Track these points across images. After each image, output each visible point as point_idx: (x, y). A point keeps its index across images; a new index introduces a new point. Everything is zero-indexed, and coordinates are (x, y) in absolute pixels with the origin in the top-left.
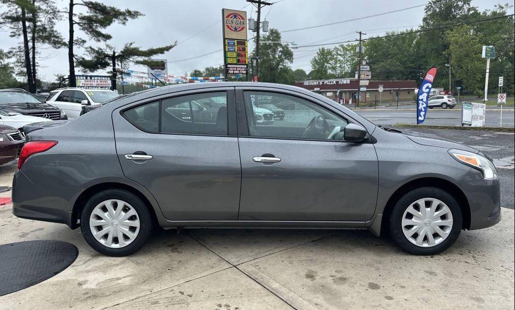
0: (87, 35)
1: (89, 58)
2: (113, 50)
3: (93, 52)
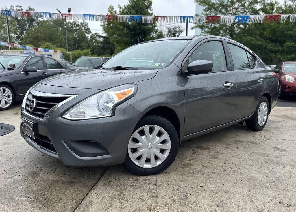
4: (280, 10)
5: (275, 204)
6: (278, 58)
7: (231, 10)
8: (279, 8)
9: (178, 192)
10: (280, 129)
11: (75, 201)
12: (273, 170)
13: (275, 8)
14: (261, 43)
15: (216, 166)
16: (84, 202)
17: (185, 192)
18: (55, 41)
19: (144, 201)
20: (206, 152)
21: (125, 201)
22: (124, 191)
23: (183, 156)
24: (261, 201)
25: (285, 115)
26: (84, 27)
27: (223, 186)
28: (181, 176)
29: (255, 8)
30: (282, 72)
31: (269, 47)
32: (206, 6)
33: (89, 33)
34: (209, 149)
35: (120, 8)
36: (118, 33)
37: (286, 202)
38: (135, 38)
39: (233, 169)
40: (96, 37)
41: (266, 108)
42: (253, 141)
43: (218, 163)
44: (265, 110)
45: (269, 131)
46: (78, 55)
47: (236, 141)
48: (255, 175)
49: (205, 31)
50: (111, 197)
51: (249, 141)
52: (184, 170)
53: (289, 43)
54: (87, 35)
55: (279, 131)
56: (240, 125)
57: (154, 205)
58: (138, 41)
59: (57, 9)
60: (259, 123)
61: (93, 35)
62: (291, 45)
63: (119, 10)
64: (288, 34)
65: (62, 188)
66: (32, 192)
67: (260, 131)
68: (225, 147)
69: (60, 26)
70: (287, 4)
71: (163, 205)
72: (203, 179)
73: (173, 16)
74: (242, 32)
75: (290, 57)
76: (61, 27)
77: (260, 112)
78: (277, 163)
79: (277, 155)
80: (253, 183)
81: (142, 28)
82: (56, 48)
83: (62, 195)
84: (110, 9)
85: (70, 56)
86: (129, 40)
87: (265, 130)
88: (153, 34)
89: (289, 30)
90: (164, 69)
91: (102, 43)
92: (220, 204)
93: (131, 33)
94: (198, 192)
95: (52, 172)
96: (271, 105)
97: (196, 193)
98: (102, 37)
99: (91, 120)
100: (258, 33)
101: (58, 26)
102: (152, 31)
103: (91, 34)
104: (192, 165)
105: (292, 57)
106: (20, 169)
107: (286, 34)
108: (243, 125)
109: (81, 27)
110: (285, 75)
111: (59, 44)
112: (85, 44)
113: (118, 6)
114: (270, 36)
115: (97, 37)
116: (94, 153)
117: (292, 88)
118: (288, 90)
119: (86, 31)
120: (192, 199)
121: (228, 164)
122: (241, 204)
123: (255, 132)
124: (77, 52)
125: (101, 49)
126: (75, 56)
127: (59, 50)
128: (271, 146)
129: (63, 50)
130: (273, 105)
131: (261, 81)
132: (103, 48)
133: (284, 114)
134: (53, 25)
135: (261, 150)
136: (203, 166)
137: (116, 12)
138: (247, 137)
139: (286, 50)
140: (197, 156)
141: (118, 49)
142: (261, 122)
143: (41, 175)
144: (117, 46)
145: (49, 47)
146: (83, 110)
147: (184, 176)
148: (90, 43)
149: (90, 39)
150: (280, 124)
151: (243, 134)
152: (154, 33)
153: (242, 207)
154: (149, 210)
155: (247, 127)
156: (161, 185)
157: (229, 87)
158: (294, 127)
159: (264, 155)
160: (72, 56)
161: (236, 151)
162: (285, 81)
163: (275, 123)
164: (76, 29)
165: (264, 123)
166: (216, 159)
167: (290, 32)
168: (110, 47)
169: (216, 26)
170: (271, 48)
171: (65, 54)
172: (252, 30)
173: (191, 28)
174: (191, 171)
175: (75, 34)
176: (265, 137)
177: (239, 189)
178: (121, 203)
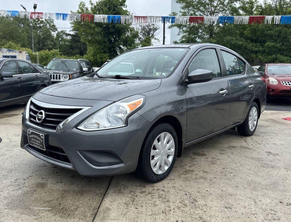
4: (260, 9)
5: (276, 204)
6: (259, 59)
7: (210, 8)
8: (259, 6)
9: (186, 196)
10: (270, 134)
11: (92, 208)
12: (269, 173)
13: (255, 6)
14: (242, 43)
15: (216, 172)
16: (101, 209)
17: (193, 197)
18: (16, 39)
19: (158, 205)
20: (203, 158)
21: (139, 206)
22: (135, 197)
23: (183, 163)
24: (264, 201)
25: (272, 120)
26: (49, 24)
27: (226, 189)
28: (185, 182)
29: (235, 6)
30: (265, 74)
31: (250, 47)
32: (184, 4)
33: (54, 30)
34: (206, 155)
35: (92, 4)
36: (90, 32)
37: (285, 201)
38: (108, 38)
39: (232, 174)
40: (62, 35)
41: (256, 113)
42: (245, 146)
43: (217, 168)
44: (255, 114)
45: (260, 136)
46: (46, 56)
47: (230, 147)
48: (254, 178)
49: (183, 31)
50: (125, 204)
51: (242, 147)
52: (187, 176)
53: (270, 43)
54: (53, 33)
55: (269, 135)
56: (232, 131)
57: (167, 209)
58: (112, 40)
59: (21, 5)
60: (250, 128)
61: (59, 32)
62: (271, 46)
63: (91, 7)
64: (268, 33)
65: (75, 197)
66: (47, 202)
67: (251, 136)
68: (220, 153)
69: (21, 23)
70: (266, 2)
71: (176, 209)
72: (207, 184)
73: (154, 16)
74: (222, 32)
75: (271, 58)
76: (23, 23)
77: (251, 117)
78: (272, 167)
79: (271, 159)
80: (253, 186)
81: (116, 27)
82: (21, 48)
83: (77, 203)
84: (80, 6)
85: (37, 57)
86: (102, 40)
87: (256, 135)
88: (128, 33)
89: (269, 30)
90: (167, 79)
91: (69, 42)
92: (227, 206)
93: (104, 32)
94: (205, 196)
95: (59, 182)
96: (260, 110)
97: (203, 197)
98: (69, 35)
99: (106, 131)
100: (238, 33)
101: (20, 23)
102: (127, 30)
103: (57, 32)
104: (193, 171)
105: (273, 57)
106: (25, 181)
107: (266, 34)
108: (235, 130)
109: (45, 24)
110: (268, 77)
111: (21, 43)
112: (51, 42)
113: (90, 2)
114: (250, 36)
115: (64, 35)
116: (109, 163)
117: (275, 91)
118: (272, 93)
119: (51, 28)
120: (201, 202)
121: (227, 169)
122: (246, 205)
123: (247, 137)
124: (44, 52)
125: (68, 48)
126: (42, 57)
127: (24, 50)
128: (264, 150)
129: (29, 50)
130: (262, 110)
131: (252, 87)
132: (71, 47)
133: (271, 118)
134: (13, 22)
135: (255, 155)
136: (204, 172)
137: (87, 9)
138: (240, 142)
139: (267, 50)
140: (196, 163)
141: (90, 49)
142: (252, 127)
143: (49, 185)
144: (90, 45)
145: (12, 46)
146: (97, 121)
147: (188, 182)
148: (56, 41)
149: (56, 37)
150: (268, 129)
151: (235, 139)
152: (130, 32)
153: (247, 207)
154: (164, 214)
155: (238, 133)
156: (169, 191)
157: (224, 94)
158: (282, 131)
159: (258, 159)
160: (39, 57)
161: (232, 156)
162: (269, 84)
163: (264, 128)
164: (40, 26)
165: (254, 128)
166: (214, 165)
167: (271, 31)
168: (79, 46)
169: (195, 25)
170: (252, 49)
171: (32, 54)
172: (232, 30)
173: (168, 27)
174: (194, 177)
175: (39, 32)
176: (256, 142)
177: (242, 192)
178: (137, 208)
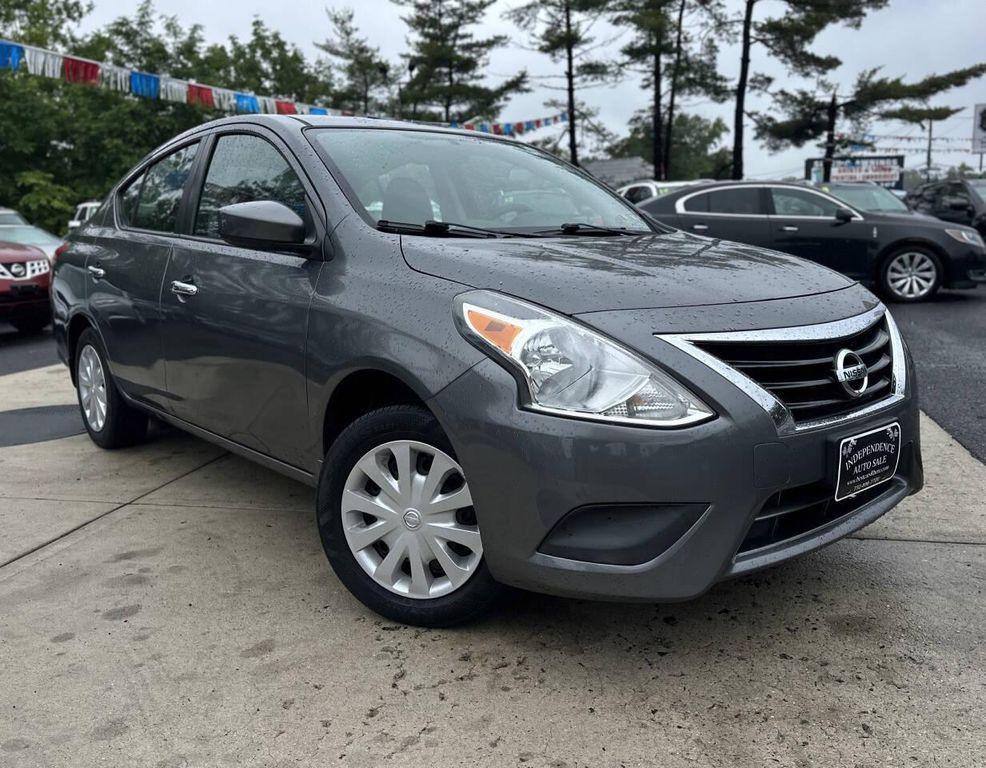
0: (784, 66)
1: (782, 117)
2: (832, 92)
3: (789, 102)
